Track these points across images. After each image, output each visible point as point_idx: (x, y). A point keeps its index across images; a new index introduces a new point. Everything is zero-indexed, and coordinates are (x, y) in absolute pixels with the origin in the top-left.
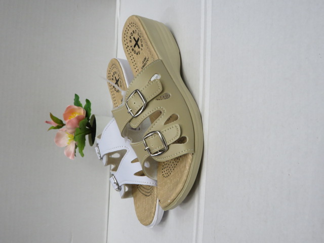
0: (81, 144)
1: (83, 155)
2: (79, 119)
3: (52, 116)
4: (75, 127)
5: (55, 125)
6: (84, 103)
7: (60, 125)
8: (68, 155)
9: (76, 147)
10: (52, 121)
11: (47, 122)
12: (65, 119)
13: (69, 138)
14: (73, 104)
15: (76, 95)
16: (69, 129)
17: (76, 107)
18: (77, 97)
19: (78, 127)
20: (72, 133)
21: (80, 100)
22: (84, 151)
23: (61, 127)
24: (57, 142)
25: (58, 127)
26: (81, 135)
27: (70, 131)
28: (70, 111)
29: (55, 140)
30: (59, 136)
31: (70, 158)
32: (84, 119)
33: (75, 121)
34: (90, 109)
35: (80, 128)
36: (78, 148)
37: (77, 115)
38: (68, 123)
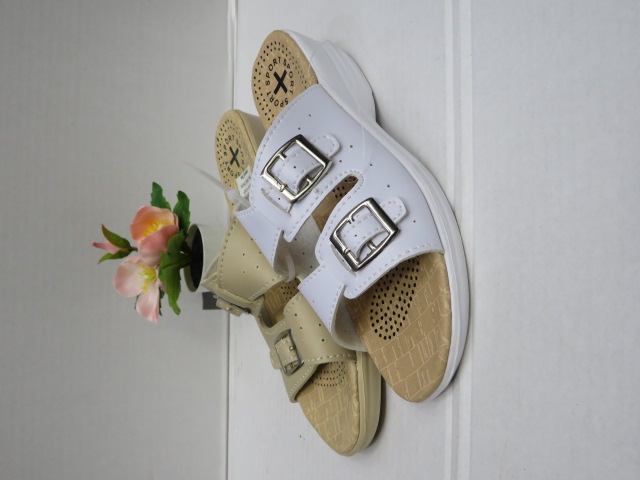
0: (171, 288)
1: (178, 311)
2: (166, 233)
3: (106, 232)
4: (160, 251)
5: (113, 250)
6: (173, 201)
7: (125, 250)
8: (145, 312)
9: (161, 295)
10: (107, 242)
11: (95, 245)
12: (136, 236)
13: (146, 277)
14: (149, 204)
15: (155, 185)
16: (145, 256)
17: (157, 209)
18: (157, 188)
19: (166, 250)
20: (151, 265)
21: (164, 194)
22: (180, 302)
23: (126, 254)
24: (119, 285)
25: (121, 255)
26: (172, 267)
27: (148, 260)
28: (143, 219)
29: (114, 283)
30: (122, 274)
31: (150, 318)
32: (176, 233)
33: (158, 239)
34: (188, 213)
35: (169, 254)
36: (166, 296)
37: (160, 227)
38: (143, 243)
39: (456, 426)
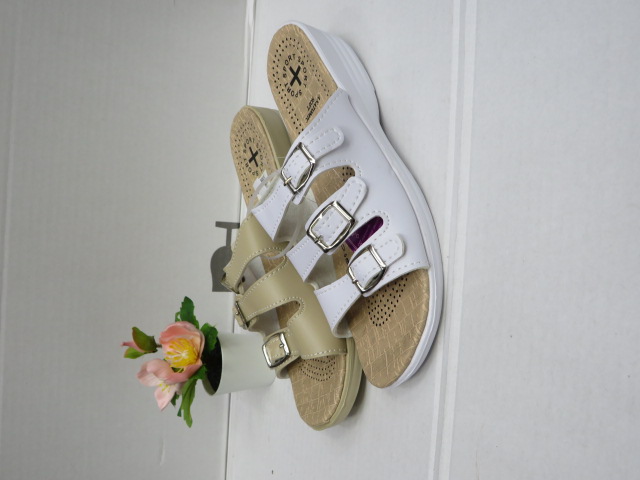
11: (124, 344)
39: (442, 410)
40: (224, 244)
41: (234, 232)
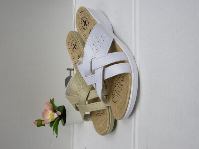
40: (69, 76)
41: (72, 71)
